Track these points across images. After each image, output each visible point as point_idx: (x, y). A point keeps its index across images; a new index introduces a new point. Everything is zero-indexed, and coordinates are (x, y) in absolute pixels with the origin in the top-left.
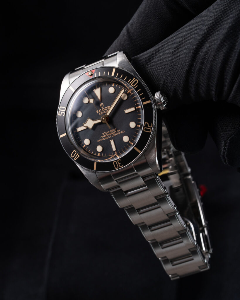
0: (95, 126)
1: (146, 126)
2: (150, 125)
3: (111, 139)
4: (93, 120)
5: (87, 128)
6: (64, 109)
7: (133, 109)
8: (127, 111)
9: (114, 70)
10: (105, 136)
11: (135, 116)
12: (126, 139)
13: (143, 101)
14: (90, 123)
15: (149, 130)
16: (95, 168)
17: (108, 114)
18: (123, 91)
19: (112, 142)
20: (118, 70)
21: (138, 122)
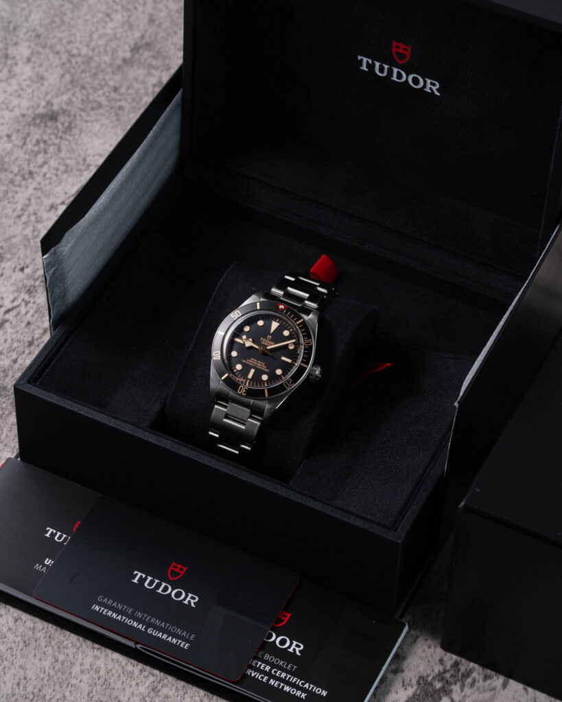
0: (251, 347)
1: (289, 382)
2: (292, 383)
3: (254, 368)
4: (254, 342)
5: (244, 344)
6: (239, 314)
7: (289, 361)
8: (283, 358)
9: (302, 320)
10: (251, 361)
11: (286, 368)
12: (265, 377)
13: (302, 362)
14: (249, 344)
15: (288, 387)
16: (223, 378)
17: (268, 348)
18: (294, 341)
19: (252, 371)
20: (304, 323)
21: (284, 373)
